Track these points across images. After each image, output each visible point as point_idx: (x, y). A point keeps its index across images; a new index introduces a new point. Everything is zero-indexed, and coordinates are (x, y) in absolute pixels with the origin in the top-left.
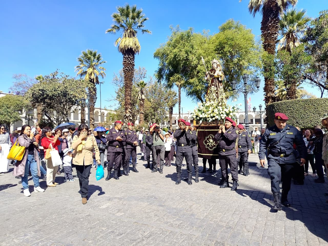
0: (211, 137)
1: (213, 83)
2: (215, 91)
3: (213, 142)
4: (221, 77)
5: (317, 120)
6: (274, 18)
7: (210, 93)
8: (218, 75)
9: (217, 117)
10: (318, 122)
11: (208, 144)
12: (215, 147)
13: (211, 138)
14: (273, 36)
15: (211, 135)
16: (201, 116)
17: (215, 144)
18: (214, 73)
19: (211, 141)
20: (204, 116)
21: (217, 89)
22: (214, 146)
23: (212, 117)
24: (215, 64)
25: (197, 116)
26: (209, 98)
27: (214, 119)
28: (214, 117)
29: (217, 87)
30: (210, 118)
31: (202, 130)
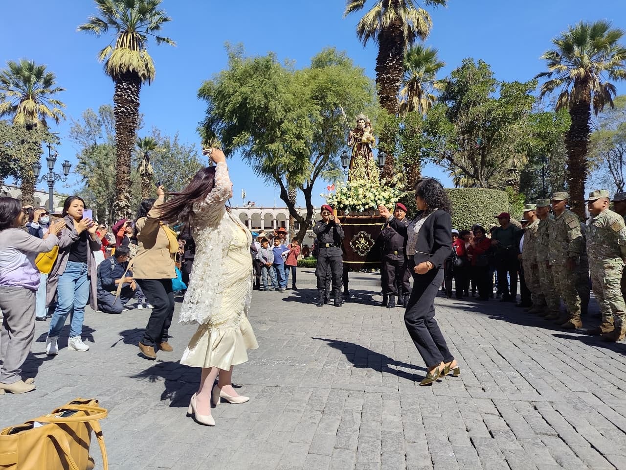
0: (362, 235)
1: (360, 151)
2: (364, 164)
3: (366, 243)
4: (372, 142)
5: (467, 221)
6: (396, 54)
7: (355, 167)
8: (368, 139)
9: (372, 204)
10: (467, 223)
11: (358, 246)
12: (367, 251)
13: (362, 237)
14: (395, 83)
15: (362, 232)
16: (347, 203)
17: (368, 246)
18: (361, 136)
19: (363, 241)
20: (352, 203)
21: (366, 161)
22: (367, 248)
23: (363, 205)
24: (363, 121)
25: (339, 203)
26: (354, 175)
27: (367, 207)
28: (367, 204)
29: (366, 157)
30: (361, 206)
31: (348, 224)
